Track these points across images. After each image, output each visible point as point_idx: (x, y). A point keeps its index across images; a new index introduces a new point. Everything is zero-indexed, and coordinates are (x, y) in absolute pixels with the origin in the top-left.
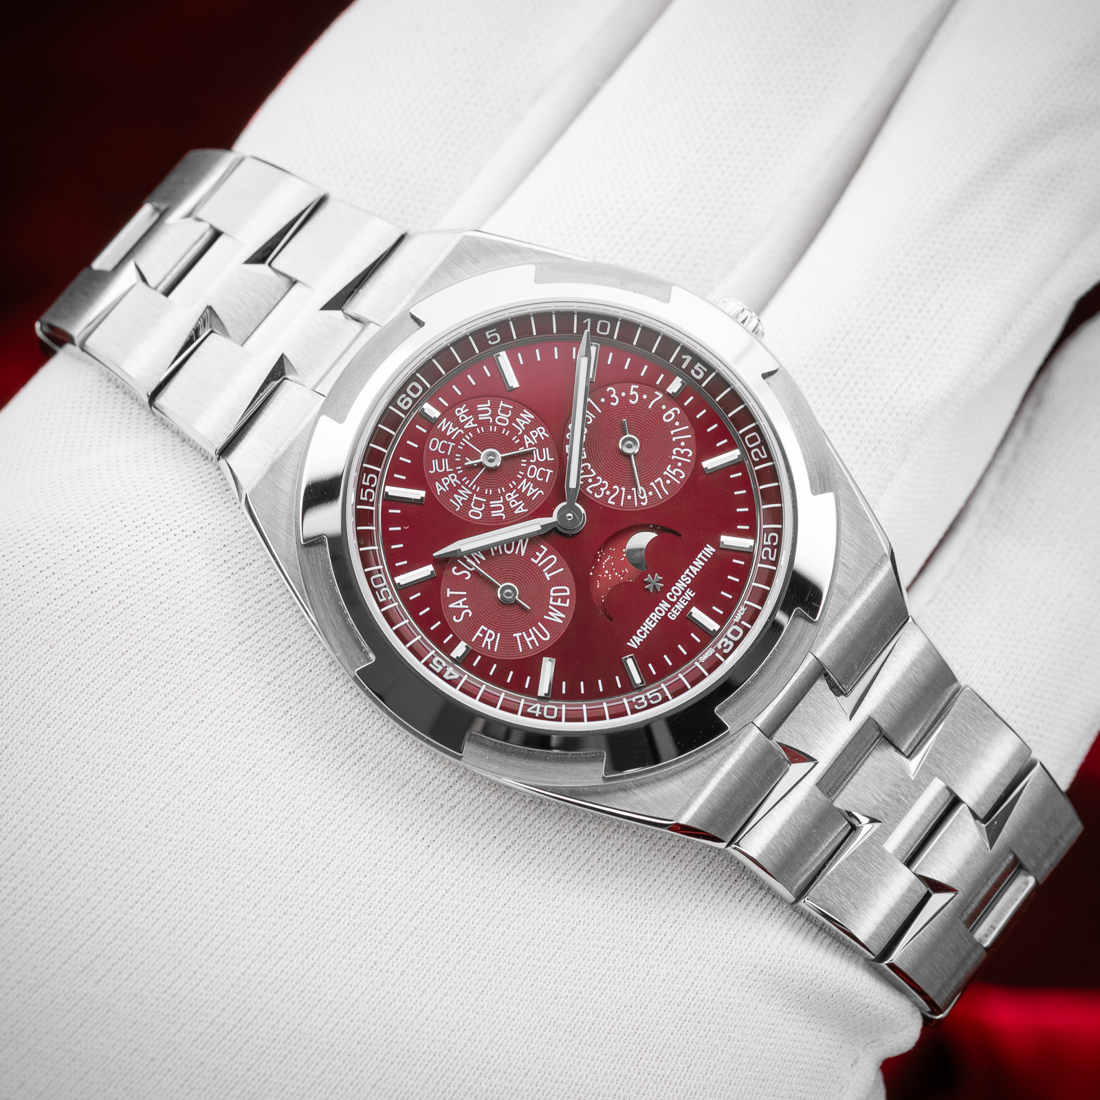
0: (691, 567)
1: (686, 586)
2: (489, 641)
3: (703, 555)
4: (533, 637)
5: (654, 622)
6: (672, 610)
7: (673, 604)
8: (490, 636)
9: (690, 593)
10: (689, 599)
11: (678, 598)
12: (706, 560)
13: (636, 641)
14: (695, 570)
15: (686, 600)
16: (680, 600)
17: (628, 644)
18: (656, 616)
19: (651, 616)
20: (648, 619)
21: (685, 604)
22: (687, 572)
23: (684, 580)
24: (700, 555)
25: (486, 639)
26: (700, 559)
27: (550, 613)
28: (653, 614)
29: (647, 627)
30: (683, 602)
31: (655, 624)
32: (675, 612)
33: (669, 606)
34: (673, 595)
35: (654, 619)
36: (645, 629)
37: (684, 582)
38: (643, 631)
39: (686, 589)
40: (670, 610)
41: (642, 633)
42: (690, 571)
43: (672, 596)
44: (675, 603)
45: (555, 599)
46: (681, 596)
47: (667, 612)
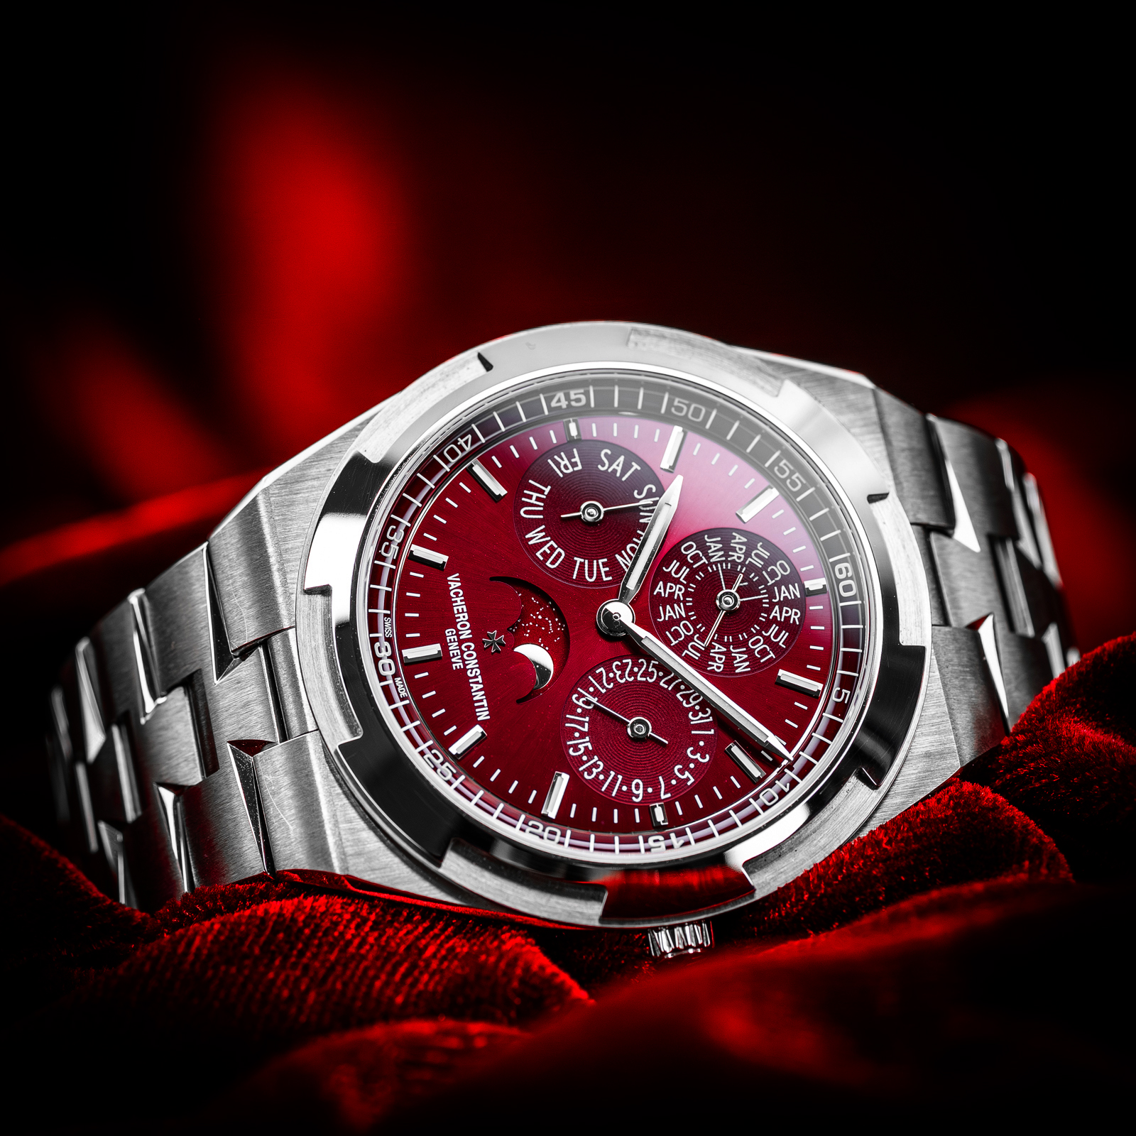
0: (481, 686)
1: (468, 667)
2: (563, 463)
3: (483, 706)
4: (533, 501)
5: (459, 613)
6: (455, 637)
7: (461, 642)
8: (566, 467)
9: (458, 665)
10: (453, 660)
11: (462, 652)
12: (476, 705)
13: (454, 582)
14: (475, 687)
15: (454, 656)
16: (458, 651)
17: (458, 575)
18: (462, 619)
19: (466, 615)
20: (465, 610)
21: (451, 652)
22: (480, 679)
23: (474, 671)
24: (485, 703)
25: (566, 462)
26: (482, 701)
27: (544, 534)
28: (467, 618)
29: (459, 603)
30: (455, 652)
31: (456, 612)
32: (452, 638)
33: (461, 637)
34: (469, 650)
35: (461, 615)
36: (458, 599)
37: (472, 669)
38: (457, 597)
39: (465, 665)
40: (458, 636)
41: (457, 594)
42: (477, 683)
43: (468, 647)
44: (460, 645)
45: (552, 549)
46: (462, 655)
47: (458, 631)
